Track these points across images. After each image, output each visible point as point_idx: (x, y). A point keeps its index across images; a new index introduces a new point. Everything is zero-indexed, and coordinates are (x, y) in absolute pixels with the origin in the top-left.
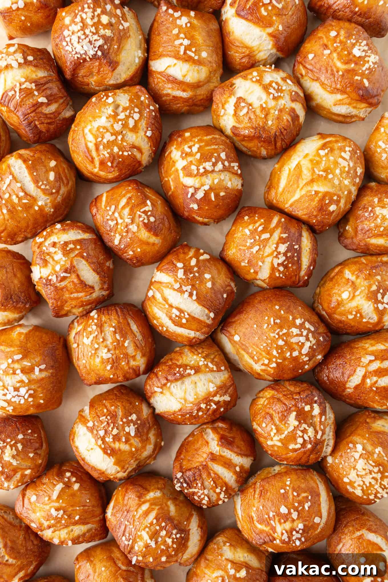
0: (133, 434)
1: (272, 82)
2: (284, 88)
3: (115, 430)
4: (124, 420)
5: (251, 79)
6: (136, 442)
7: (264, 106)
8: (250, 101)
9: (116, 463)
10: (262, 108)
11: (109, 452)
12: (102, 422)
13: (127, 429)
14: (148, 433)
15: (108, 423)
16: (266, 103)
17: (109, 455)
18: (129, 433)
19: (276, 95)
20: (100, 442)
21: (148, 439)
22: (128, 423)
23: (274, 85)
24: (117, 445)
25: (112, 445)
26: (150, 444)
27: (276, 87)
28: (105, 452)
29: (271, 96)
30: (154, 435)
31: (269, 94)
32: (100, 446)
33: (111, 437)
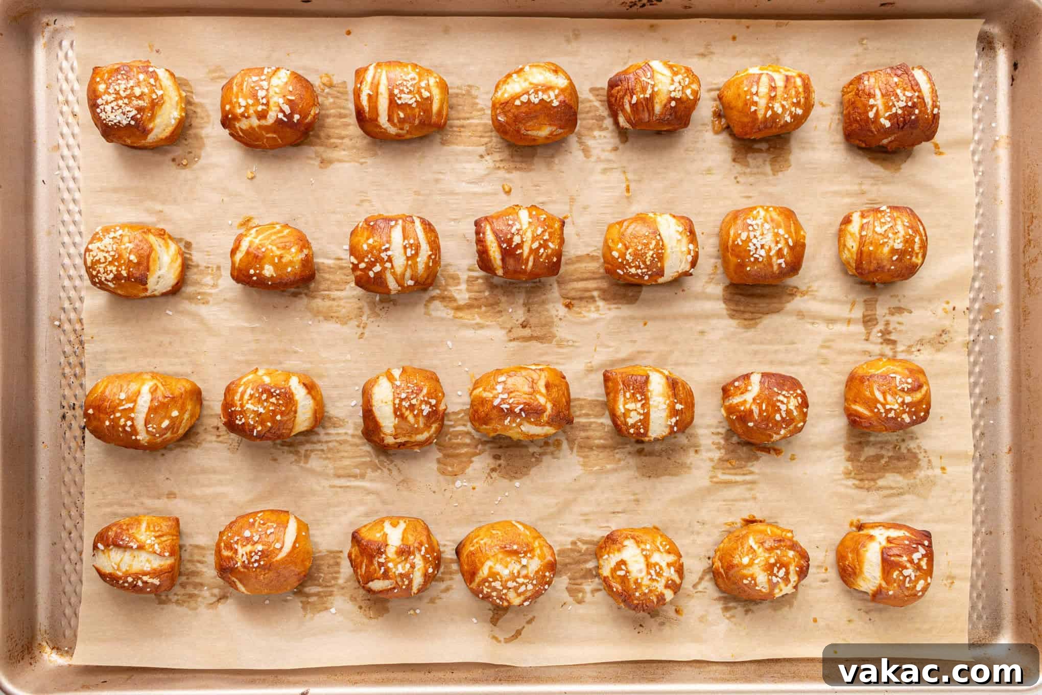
0: (425, 413)
1: (657, 564)
2: (664, 574)
3: (415, 400)
4: (426, 399)
5: (643, 550)
6: (421, 421)
7: (639, 581)
8: (630, 569)
9: (395, 427)
10: (636, 582)
11: (398, 413)
12: (408, 387)
13: (423, 407)
14: (433, 423)
15: (412, 392)
16: (642, 578)
17: (396, 416)
18: (422, 411)
19: (654, 577)
20: (397, 401)
21: (430, 427)
22: (428, 403)
23: (657, 567)
24: (407, 413)
25: (404, 410)
26: (429, 432)
27: (658, 570)
28: (395, 413)
29: (649, 577)
30: (436, 428)
31: (649, 573)
32: (394, 404)
33: (408, 403)
